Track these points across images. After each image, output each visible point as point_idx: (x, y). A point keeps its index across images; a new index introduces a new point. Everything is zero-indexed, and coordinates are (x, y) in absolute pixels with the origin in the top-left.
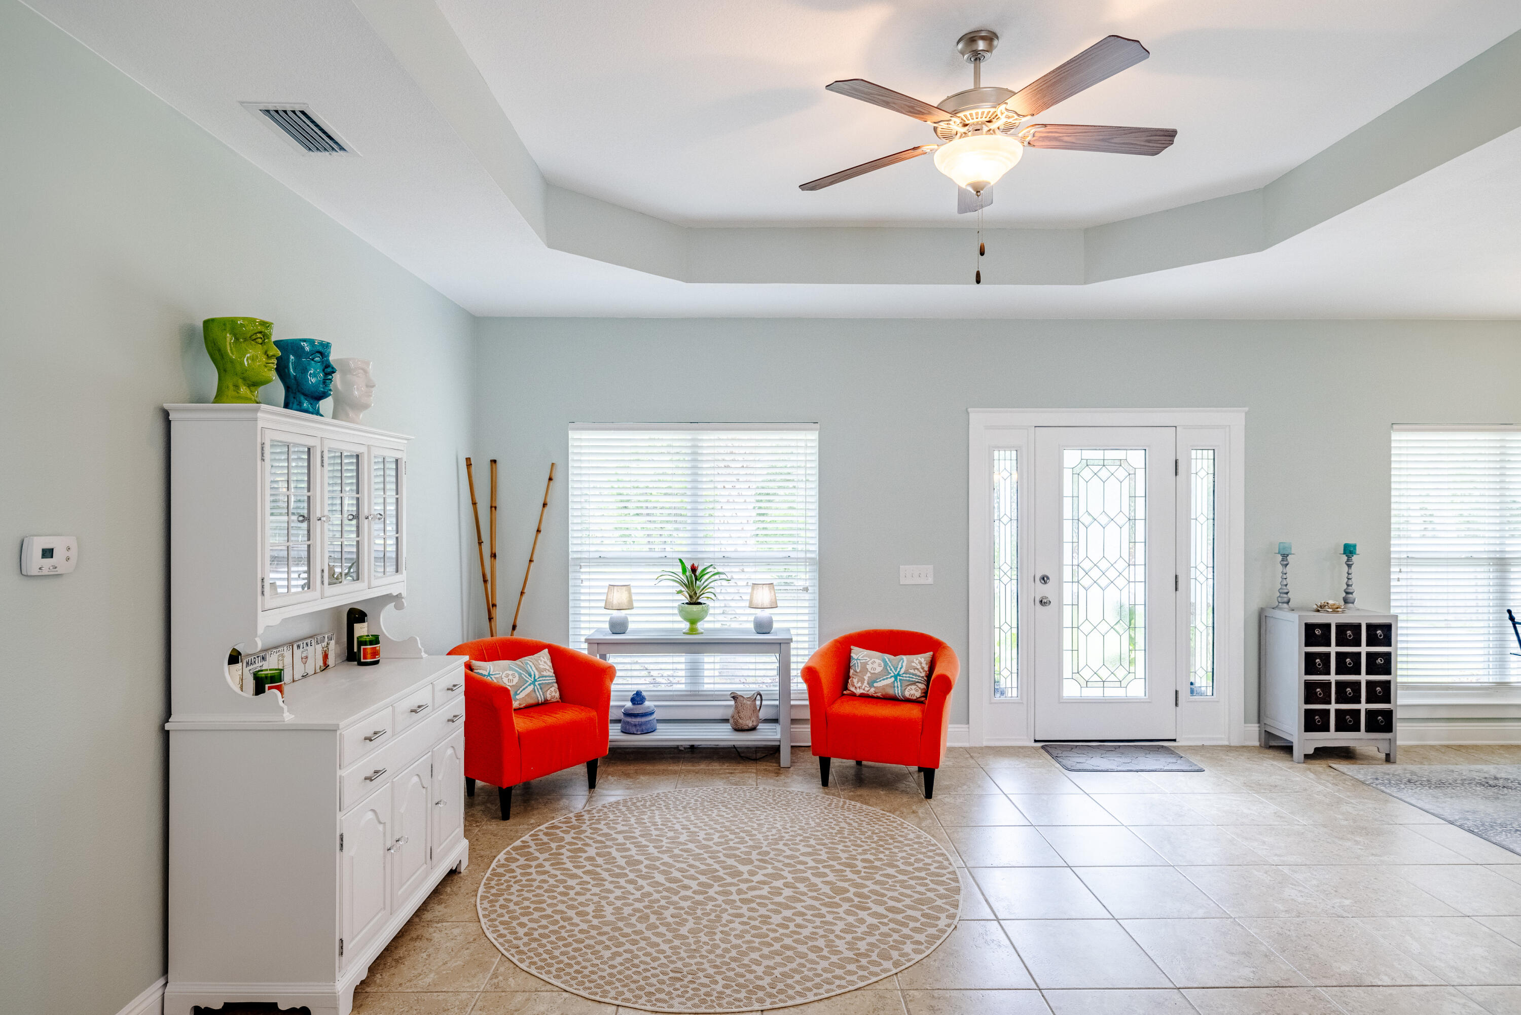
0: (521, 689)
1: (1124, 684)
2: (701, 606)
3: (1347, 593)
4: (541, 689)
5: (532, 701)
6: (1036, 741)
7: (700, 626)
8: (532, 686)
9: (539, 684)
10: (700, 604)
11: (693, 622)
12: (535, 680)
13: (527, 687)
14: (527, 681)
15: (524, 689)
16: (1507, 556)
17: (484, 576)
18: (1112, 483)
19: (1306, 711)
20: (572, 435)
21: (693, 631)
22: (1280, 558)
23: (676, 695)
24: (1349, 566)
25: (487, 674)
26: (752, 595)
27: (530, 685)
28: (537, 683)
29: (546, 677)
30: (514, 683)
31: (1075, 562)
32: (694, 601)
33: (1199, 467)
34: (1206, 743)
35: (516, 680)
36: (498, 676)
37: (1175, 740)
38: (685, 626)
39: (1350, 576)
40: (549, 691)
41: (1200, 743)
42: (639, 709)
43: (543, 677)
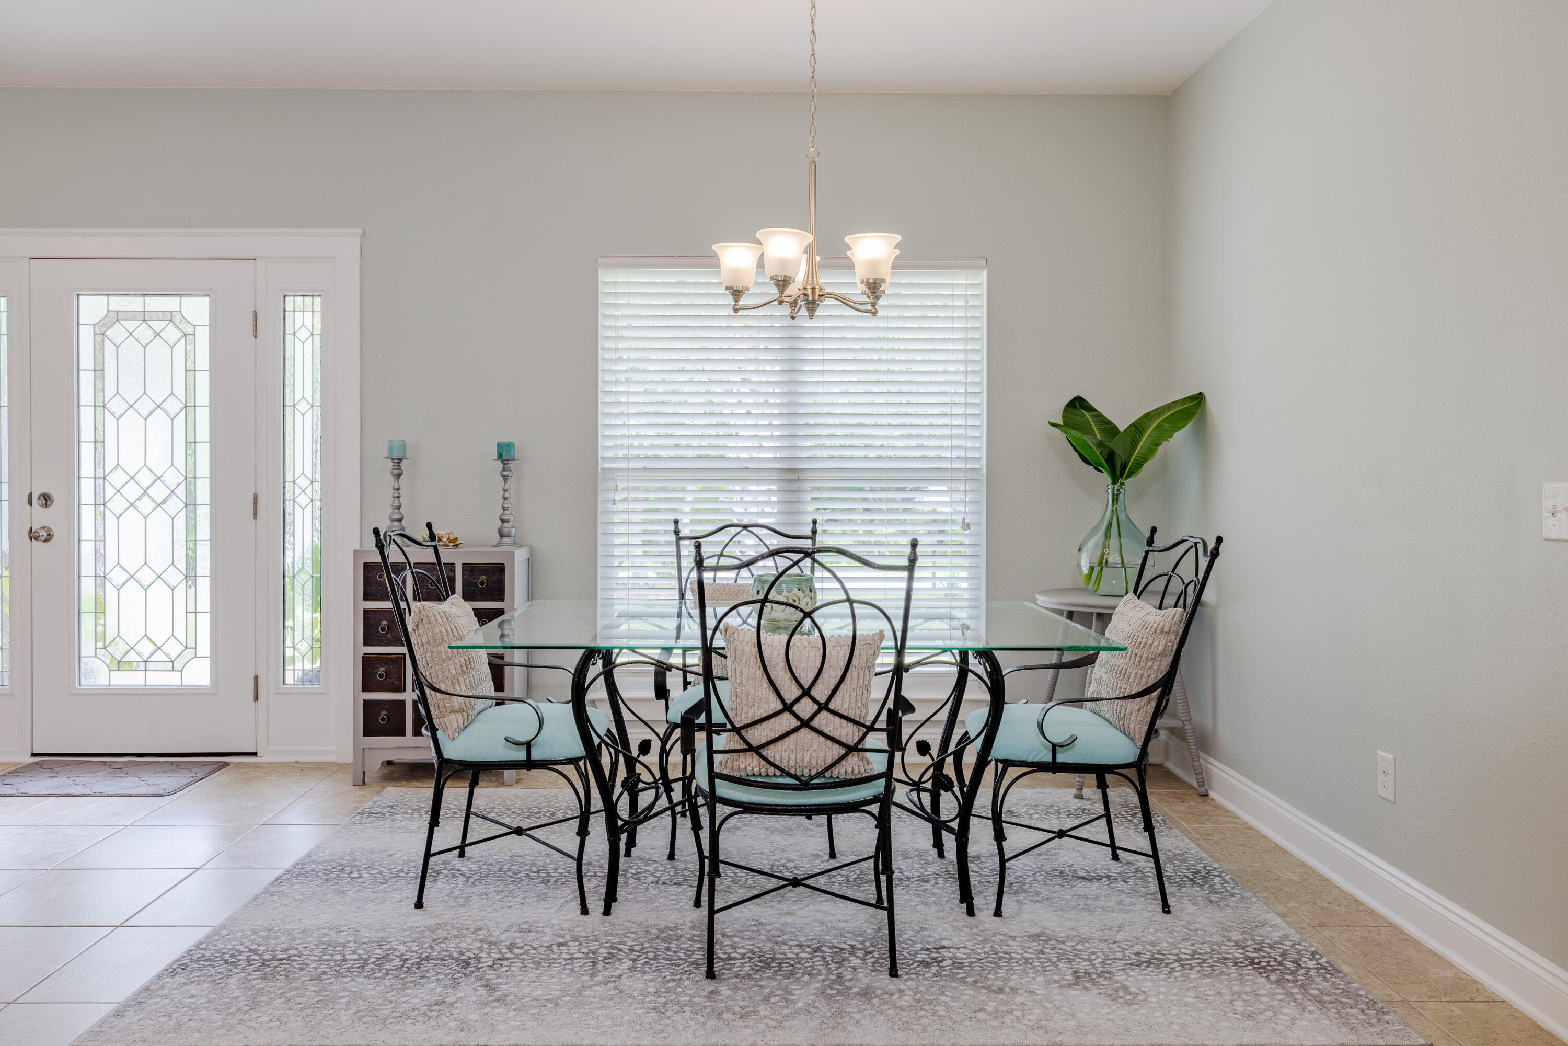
1: (178, 666)
3: (503, 521)
6: (34, 755)
16: (800, 466)
18: (158, 350)
19: (367, 703)
22: (390, 464)
24: (505, 478)
31: (100, 473)
33: (298, 324)
34: (301, 759)
37: (255, 754)
39: (507, 495)
41: (292, 759)
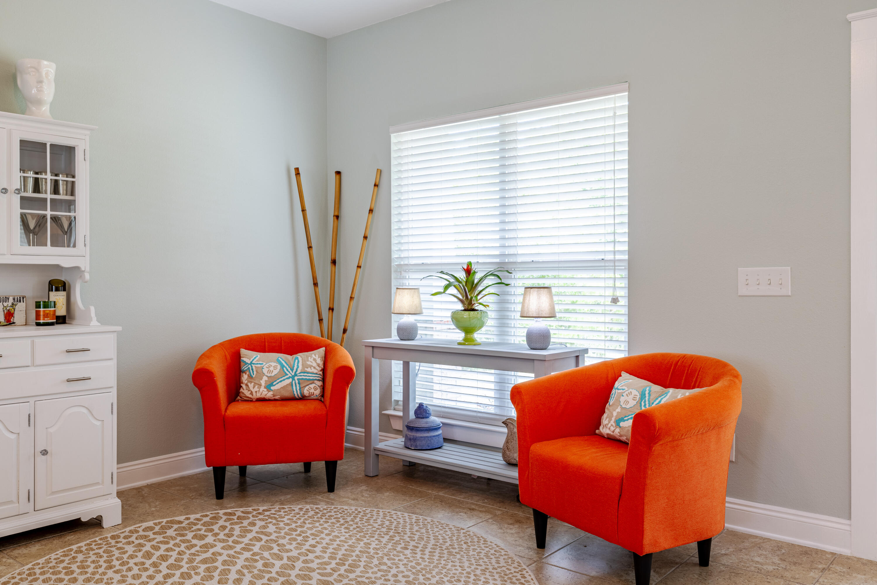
0: (278, 381)
2: (476, 312)
4: (299, 383)
5: (287, 394)
7: (479, 336)
8: (291, 380)
9: (298, 379)
10: (474, 310)
11: (468, 330)
12: (296, 375)
13: (284, 380)
14: (287, 375)
15: (281, 381)
17: (314, 279)
20: (394, 138)
21: (467, 340)
23: (480, 417)
25: (249, 362)
26: (523, 303)
27: (288, 378)
28: (296, 378)
29: (308, 373)
30: (273, 375)
32: (469, 308)
35: (275, 372)
36: (259, 365)
38: (460, 336)
40: (307, 388)
42: (422, 423)
43: (304, 373)
